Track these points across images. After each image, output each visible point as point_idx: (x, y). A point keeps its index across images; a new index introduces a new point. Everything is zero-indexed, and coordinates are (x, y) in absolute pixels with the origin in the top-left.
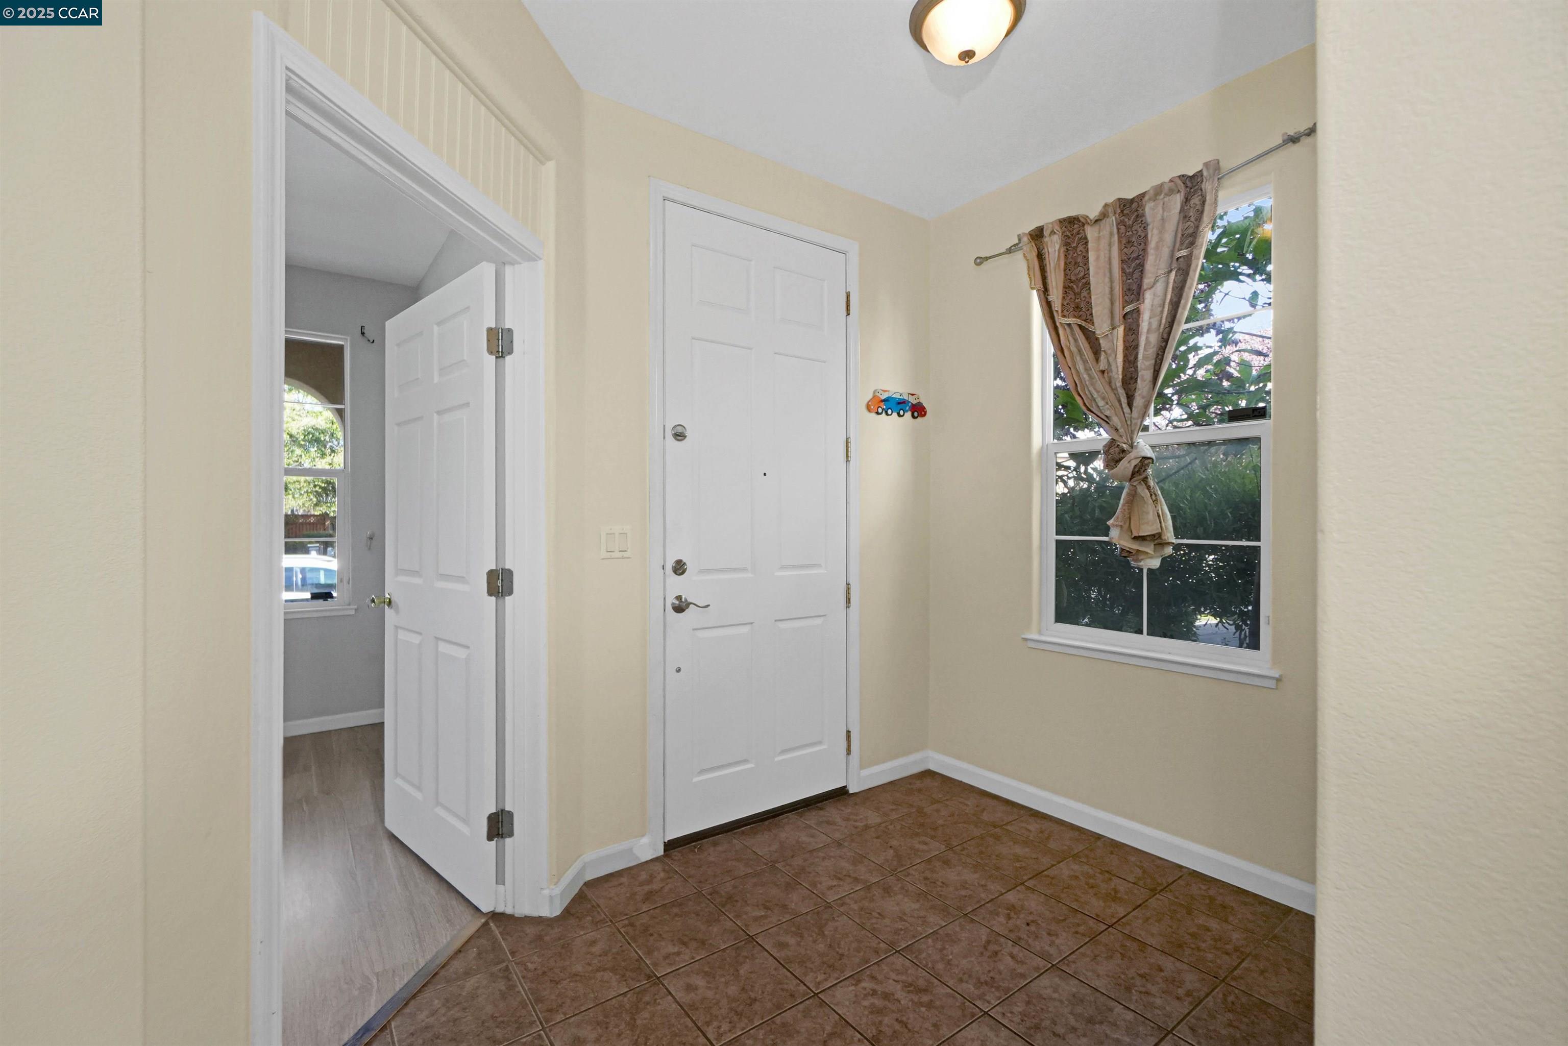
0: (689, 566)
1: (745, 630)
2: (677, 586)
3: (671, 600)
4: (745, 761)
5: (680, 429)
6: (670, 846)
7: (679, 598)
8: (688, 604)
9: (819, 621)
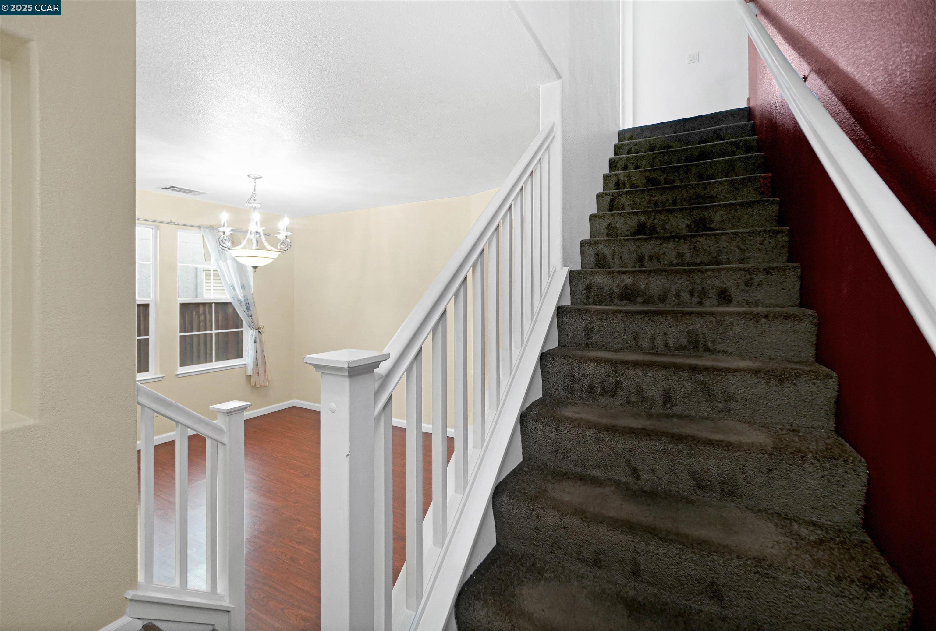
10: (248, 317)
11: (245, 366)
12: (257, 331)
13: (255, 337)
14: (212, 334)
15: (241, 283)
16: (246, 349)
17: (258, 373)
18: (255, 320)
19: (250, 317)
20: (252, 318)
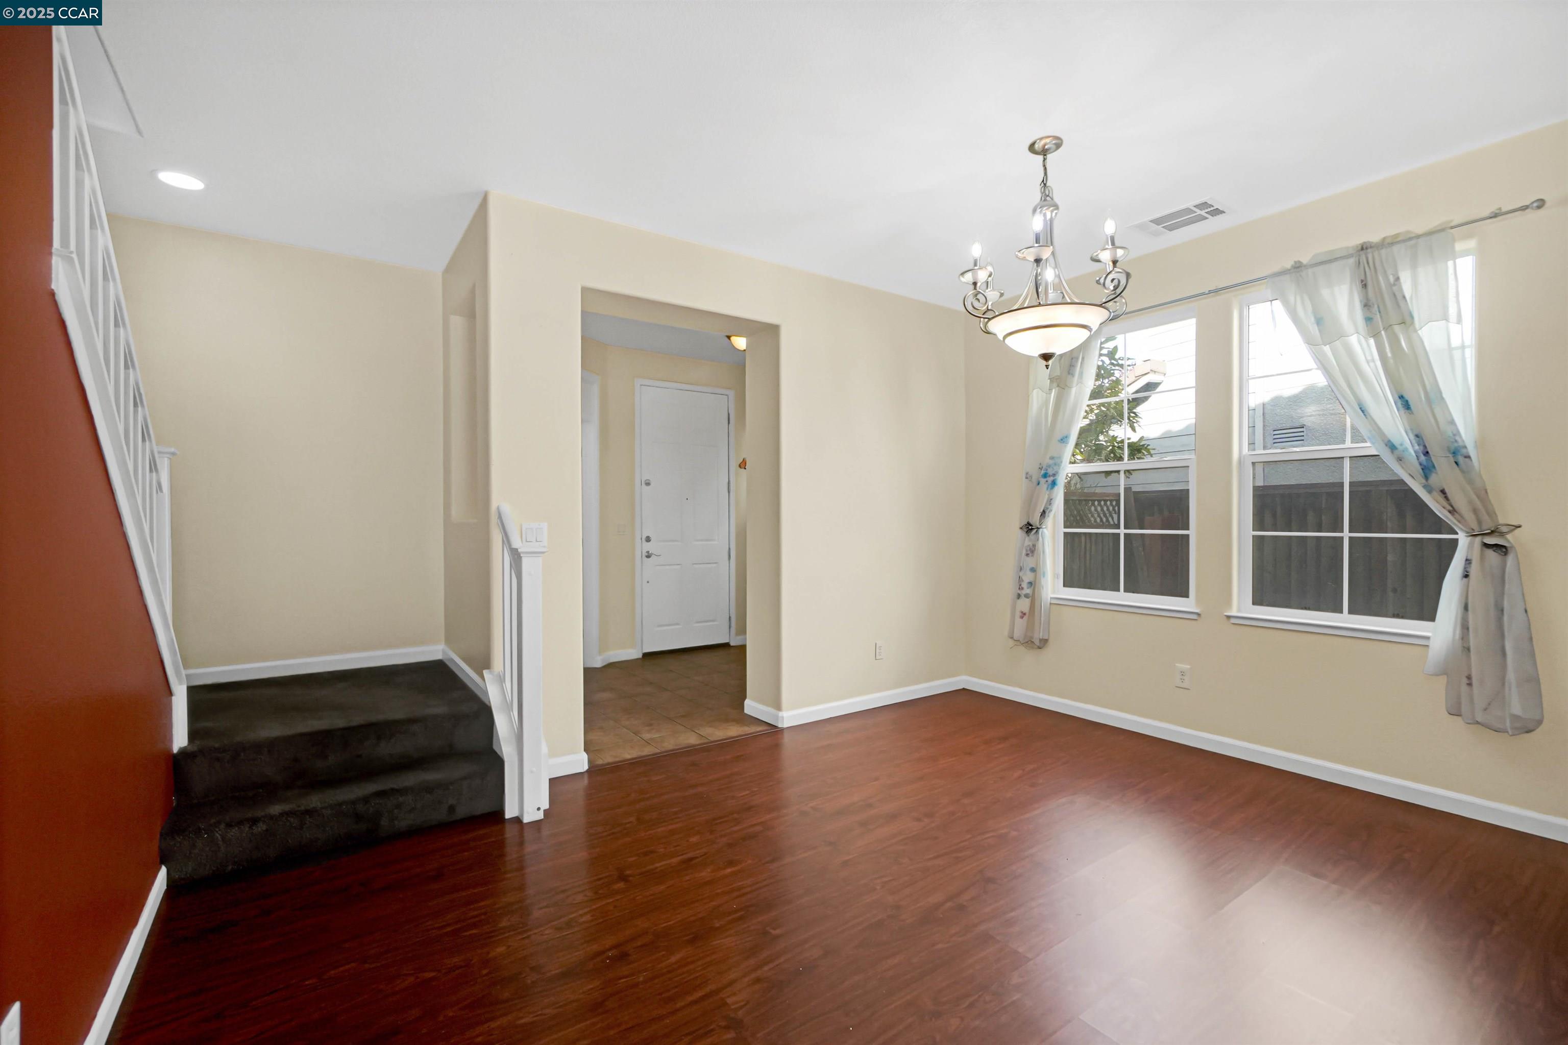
0: (652, 539)
1: (679, 566)
2: (647, 547)
3: (645, 554)
4: (677, 624)
5: (647, 481)
6: (647, 656)
7: (648, 552)
8: (652, 554)
9: (714, 565)
10: (1430, 493)
12: (1477, 540)
13: (1467, 561)
15: (1397, 391)
17: (1469, 678)
19: (1437, 494)
20: (1446, 498)
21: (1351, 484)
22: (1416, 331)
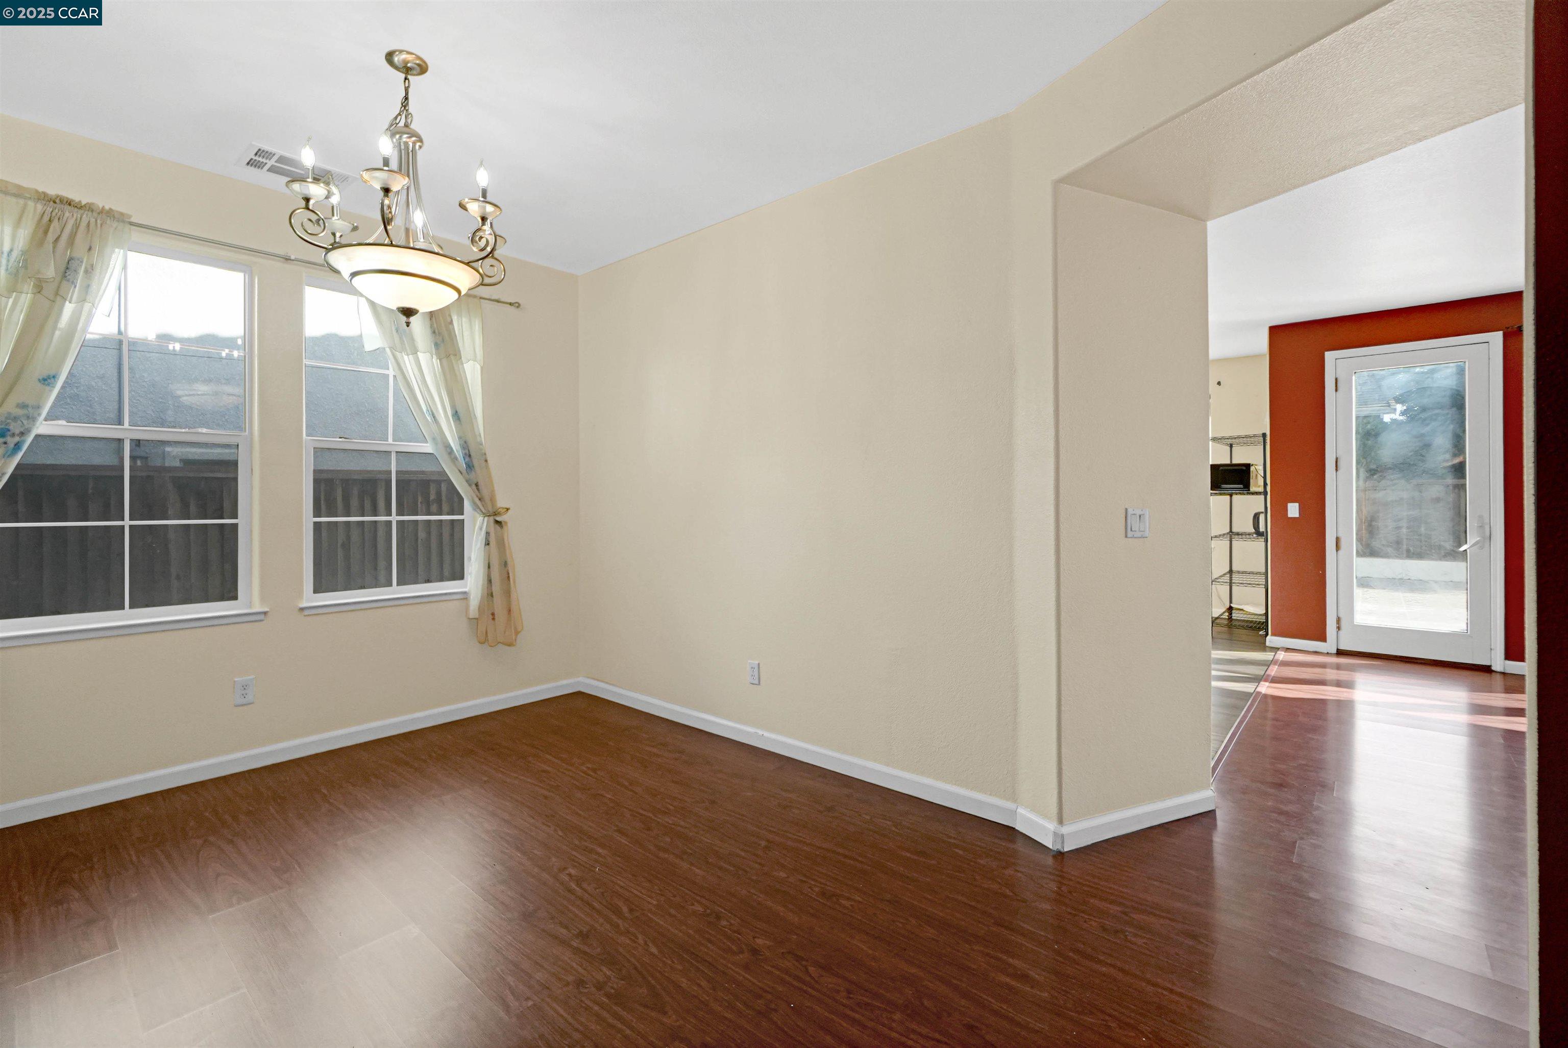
10: (470, 485)
11: (465, 596)
12: (492, 518)
13: (488, 533)
14: (390, 522)
15: (453, 407)
16: (470, 559)
17: (493, 614)
18: (485, 492)
19: (474, 487)
20: (478, 489)
21: (397, 472)
22: (462, 364)
